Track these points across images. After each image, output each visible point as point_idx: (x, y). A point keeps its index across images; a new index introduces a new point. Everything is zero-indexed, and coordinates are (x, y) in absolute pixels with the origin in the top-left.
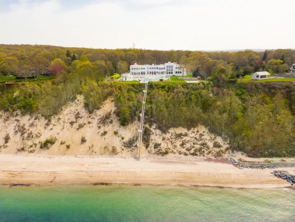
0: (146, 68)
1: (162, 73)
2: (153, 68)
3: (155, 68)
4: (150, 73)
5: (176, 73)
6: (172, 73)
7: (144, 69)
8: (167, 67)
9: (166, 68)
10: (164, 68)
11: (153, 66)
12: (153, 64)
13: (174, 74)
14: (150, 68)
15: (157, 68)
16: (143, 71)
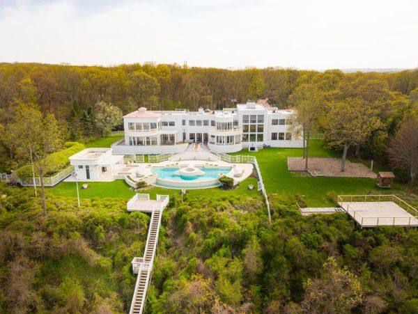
0: (178, 123)
1: (230, 140)
2: (199, 123)
3: (206, 123)
4: (192, 137)
5: (274, 137)
6: (261, 138)
7: (172, 124)
8: (245, 119)
9: (241, 124)
10: (236, 123)
11: (201, 114)
12: (201, 110)
13: (267, 140)
14: (191, 122)
15: (213, 123)
16: (168, 131)
